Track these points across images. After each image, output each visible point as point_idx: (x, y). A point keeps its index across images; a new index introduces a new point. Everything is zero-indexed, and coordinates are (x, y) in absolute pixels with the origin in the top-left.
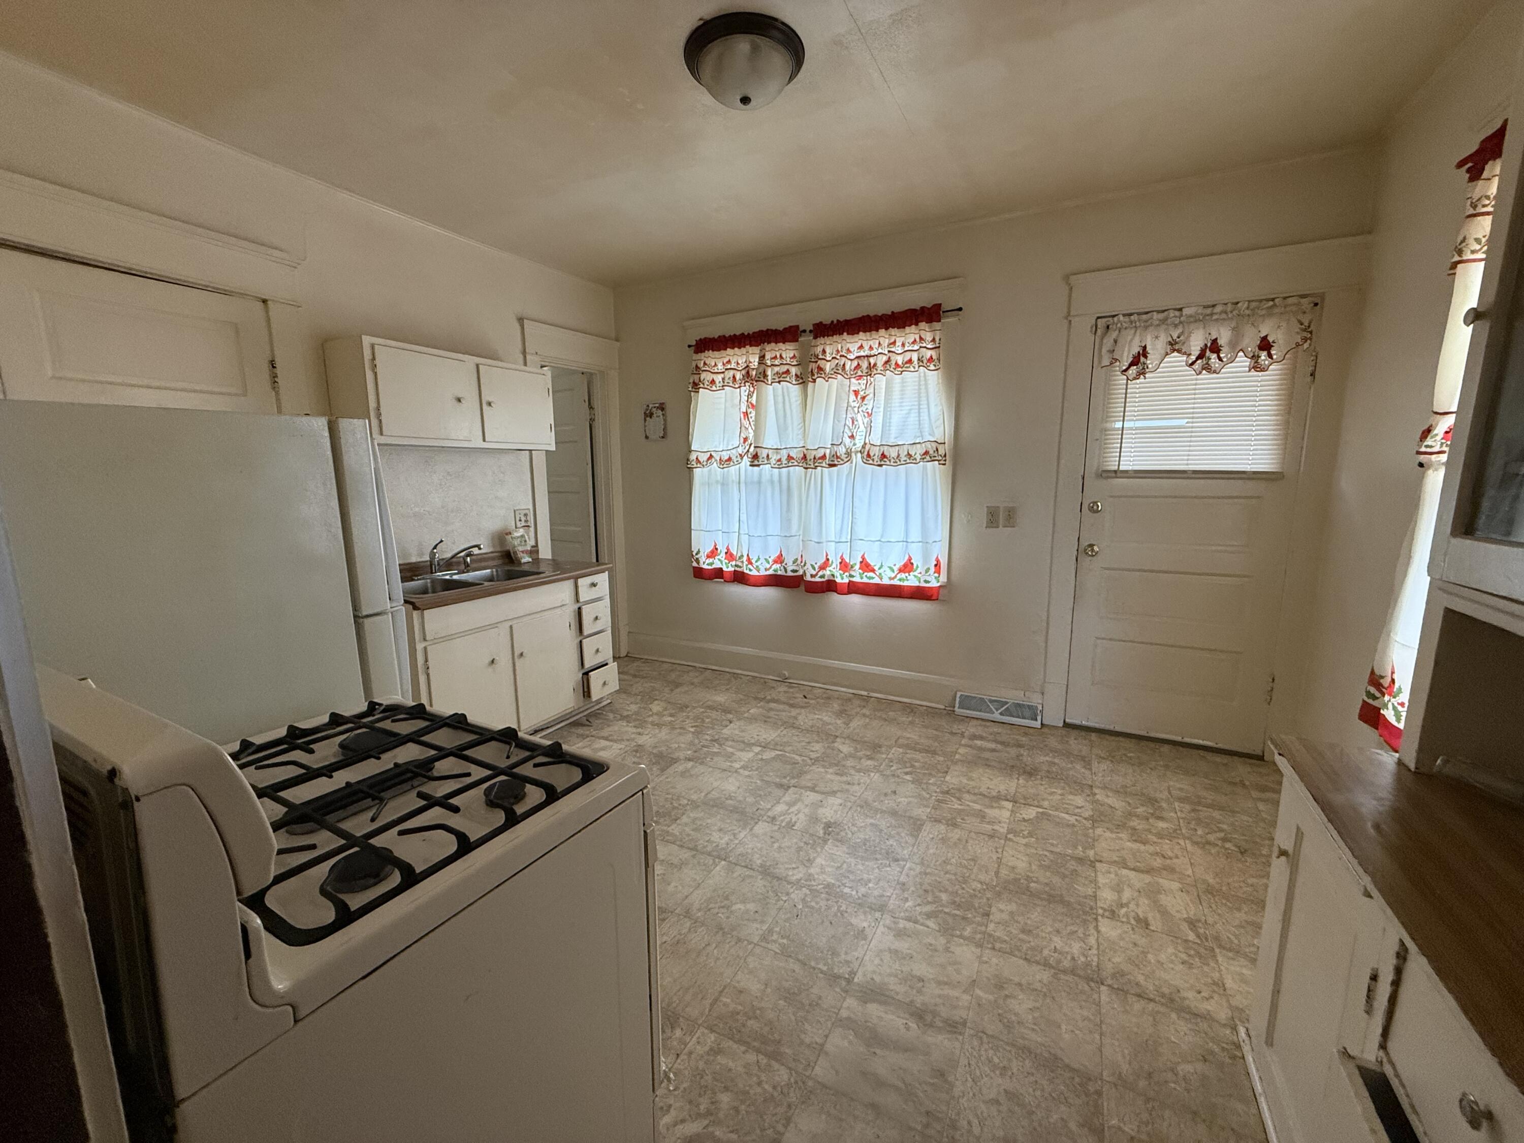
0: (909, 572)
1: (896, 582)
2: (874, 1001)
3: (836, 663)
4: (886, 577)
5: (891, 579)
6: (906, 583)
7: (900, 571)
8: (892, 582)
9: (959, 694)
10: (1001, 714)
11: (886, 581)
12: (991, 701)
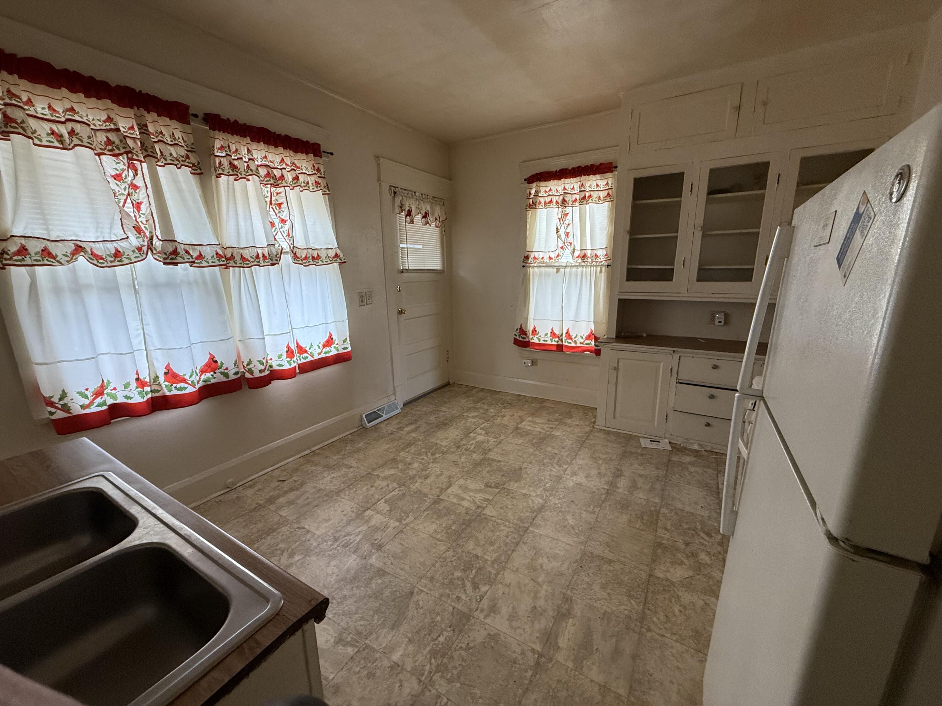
0: (330, 346)
1: (323, 355)
2: (556, 642)
3: (279, 442)
4: (317, 353)
5: (319, 354)
6: (331, 354)
7: (324, 346)
8: (320, 356)
9: (364, 416)
10: (386, 414)
11: (316, 357)
12: (378, 410)
